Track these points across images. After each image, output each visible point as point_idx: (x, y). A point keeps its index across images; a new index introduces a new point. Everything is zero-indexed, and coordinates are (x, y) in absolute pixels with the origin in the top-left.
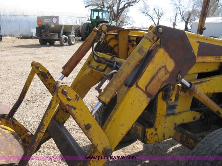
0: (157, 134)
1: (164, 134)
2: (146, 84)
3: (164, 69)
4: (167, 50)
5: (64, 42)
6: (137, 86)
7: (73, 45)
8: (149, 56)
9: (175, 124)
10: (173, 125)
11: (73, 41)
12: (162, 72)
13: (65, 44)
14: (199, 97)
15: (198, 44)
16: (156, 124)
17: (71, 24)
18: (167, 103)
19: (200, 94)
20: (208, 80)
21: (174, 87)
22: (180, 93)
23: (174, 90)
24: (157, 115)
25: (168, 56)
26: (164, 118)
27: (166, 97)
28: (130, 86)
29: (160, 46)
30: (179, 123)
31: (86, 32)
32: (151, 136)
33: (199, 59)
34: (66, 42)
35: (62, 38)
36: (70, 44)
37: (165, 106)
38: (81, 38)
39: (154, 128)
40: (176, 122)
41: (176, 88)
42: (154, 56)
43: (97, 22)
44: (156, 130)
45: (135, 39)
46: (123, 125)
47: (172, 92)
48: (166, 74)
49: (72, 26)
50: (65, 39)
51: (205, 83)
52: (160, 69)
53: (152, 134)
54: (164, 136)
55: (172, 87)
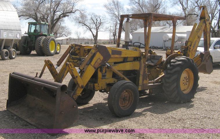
0: (99, 86)
1: (102, 87)
2: (94, 64)
4: (100, 53)
5: (5, 56)
6: (91, 65)
7: (14, 58)
8: (94, 55)
9: (106, 83)
11: (13, 55)
12: (99, 60)
13: (6, 58)
15: (111, 51)
16: (98, 81)
17: (12, 38)
18: (102, 73)
20: (118, 65)
21: (104, 67)
22: (107, 69)
24: (98, 78)
25: (101, 55)
26: (101, 79)
27: (101, 71)
28: (89, 65)
29: (98, 51)
30: (108, 83)
31: (23, 46)
33: (112, 56)
34: (7, 56)
35: (3, 52)
36: (11, 58)
37: (101, 75)
38: (19, 51)
41: (105, 67)
42: (96, 54)
43: (35, 36)
44: (98, 84)
45: (87, 50)
46: (87, 78)
47: (103, 69)
49: (12, 40)
50: (6, 53)
52: (98, 59)
53: (97, 86)
54: (102, 88)
55: (103, 67)
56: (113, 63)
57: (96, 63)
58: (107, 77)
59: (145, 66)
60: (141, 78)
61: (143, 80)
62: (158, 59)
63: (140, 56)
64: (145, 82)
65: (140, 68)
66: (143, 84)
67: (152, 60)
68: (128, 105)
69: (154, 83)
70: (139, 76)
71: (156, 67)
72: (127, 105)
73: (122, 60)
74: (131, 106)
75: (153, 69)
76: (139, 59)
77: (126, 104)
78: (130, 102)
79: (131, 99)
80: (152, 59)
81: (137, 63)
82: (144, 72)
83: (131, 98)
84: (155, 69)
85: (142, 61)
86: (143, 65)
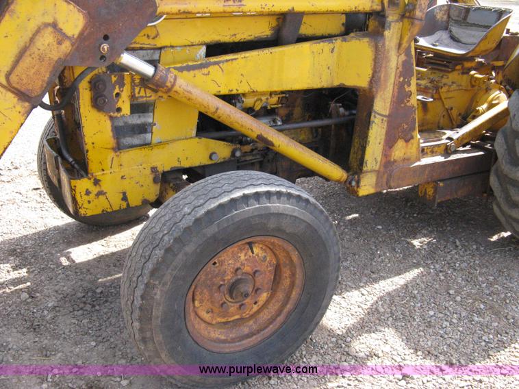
1: (124, 194)
3: (50, 29)
9: (154, 170)
10: (148, 171)
12: (48, 38)
14: (189, 99)
16: (93, 167)
18: (111, 118)
19: (189, 92)
20: (227, 61)
21: (121, 77)
22: (141, 93)
23: (122, 85)
24: (88, 147)
26: (112, 154)
30: (165, 167)
32: (86, 198)
37: (107, 125)
39: (90, 179)
40: (154, 164)
41: (127, 81)
47: (117, 90)
48: (59, 43)
51: (217, 66)
52: (38, 31)
53: (88, 193)
54: (125, 198)
55: (114, 79)
56: (203, 50)
57: (27, 61)
58: (156, 135)
59: (404, 63)
60: (377, 133)
61: (390, 143)
62: (488, 27)
63: (378, 8)
64: (400, 150)
65: (374, 80)
66: (388, 163)
67: (455, 30)
68: (265, 316)
69: (447, 151)
70: (367, 124)
71: (467, 65)
72: (259, 311)
73: (263, 30)
74: (281, 319)
75: (454, 76)
76: (372, 24)
77: (255, 308)
78: (280, 295)
79: (286, 282)
80: (457, 22)
81: (358, 50)
82: (401, 96)
83: (286, 273)
84: (463, 73)
85: (391, 35)
86: (394, 61)
